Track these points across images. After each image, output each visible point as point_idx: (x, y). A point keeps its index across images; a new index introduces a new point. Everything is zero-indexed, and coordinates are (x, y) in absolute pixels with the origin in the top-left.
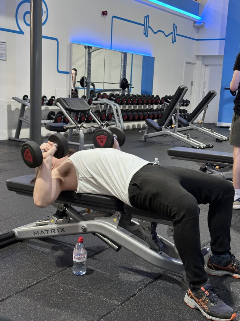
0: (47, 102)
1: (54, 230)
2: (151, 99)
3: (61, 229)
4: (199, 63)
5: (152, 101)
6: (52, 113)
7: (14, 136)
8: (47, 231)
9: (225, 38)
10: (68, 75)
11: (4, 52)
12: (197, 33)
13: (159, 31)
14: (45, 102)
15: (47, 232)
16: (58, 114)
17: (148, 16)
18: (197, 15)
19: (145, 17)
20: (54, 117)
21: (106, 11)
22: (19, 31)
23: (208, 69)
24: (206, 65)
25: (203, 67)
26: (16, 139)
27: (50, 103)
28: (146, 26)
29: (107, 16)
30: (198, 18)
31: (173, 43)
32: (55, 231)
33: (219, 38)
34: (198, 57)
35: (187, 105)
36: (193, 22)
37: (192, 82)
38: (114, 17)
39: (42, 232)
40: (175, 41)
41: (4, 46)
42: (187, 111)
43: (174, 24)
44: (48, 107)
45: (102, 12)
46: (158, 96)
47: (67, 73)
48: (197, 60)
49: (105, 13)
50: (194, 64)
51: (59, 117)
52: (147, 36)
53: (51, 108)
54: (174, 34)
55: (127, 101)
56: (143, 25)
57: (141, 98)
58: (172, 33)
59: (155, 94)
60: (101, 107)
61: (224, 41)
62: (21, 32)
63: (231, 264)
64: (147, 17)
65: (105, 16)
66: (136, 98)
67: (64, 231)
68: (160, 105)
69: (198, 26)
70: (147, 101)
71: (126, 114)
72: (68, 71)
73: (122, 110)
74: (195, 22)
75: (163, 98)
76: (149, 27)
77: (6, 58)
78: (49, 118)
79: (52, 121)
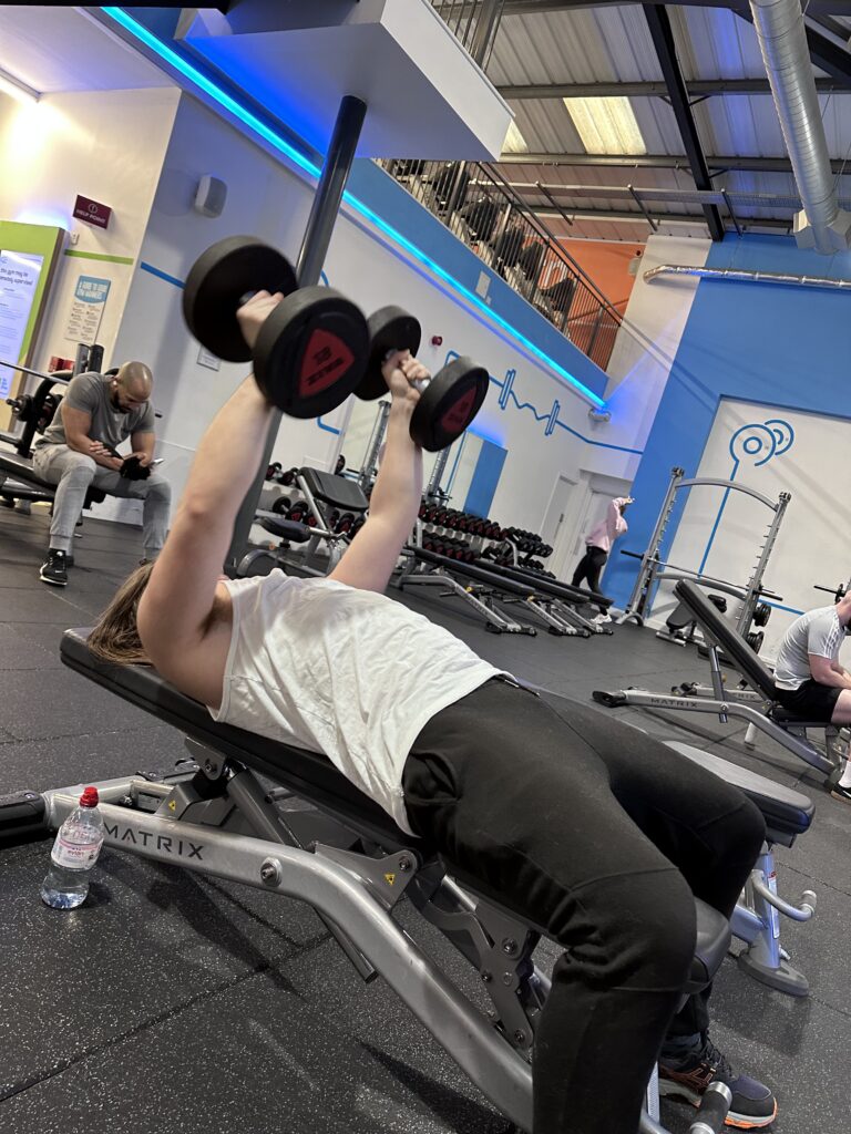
0: (280, 476)
1: (167, 842)
2: (483, 525)
3: (192, 846)
4: (584, 483)
5: (484, 530)
6: (285, 501)
8: (146, 835)
9: (642, 451)
10: (337, 437)
12: (594, 429)
13: (527, 405)
14: (275, 475)
15: (145, 838)
16: (296, 505)
17: (514, 371)
18: (601, 397)
19: (509, 372)
20: (287, 510)
23: (596, 499)
24: (595, 492)
25: (589, 493)
27: (287, 479)
28: (506, 389)
29: (439, 347)
30: (601, 402)
31: (547, 434)
32: (170, 845)
33: (631, 448)
34: (583, 472)
35: (545, 555)
36: (589, 408)
37: (562, 516)
38: (452, 353)
39: (129, 835)
40: (550, 433)
42: (542, 567)
43: (557, 402)
44: (279, 489)
45: (431, 337)
46: (496, 524)
47: (336, 432)
48: (581, 477)
49: (437, 341)
50: (573, 484)
51: (297, 511)
52: (503, 408)
53: (286, 491)
54: (553, 419)
55: (438, 517)
56: (502, 386)
57: (466, 520)
58: (547, 416)
59: (492, 517)
61: (640, 456)
63: (702, 1067)
64: (511, 373)
65: (436, 346)
66: (456, 517)
67: (200, 857)
68: (498, 540)
69: (598, 418)
70: (476, 528)
71: (430, 540)
72: (339, 429)
73: (424, 531)
74: (593, 409)
75: (506, 530)
76: (511, 392)
78: (277, 508)
79: (279, 516)
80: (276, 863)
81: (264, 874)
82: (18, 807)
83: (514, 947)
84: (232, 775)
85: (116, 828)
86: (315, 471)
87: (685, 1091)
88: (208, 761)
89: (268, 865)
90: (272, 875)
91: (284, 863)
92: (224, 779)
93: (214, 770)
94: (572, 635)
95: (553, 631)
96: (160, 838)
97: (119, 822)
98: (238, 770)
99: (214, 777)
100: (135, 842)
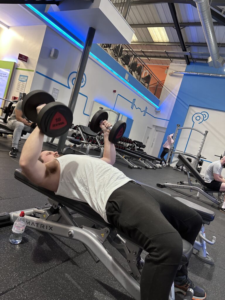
0: (73, 127)
1: (43, 226)
2: (127, 140)
3: (50, 227)
4: (154, 129)
6: (75, 134)
7: (50, 141)
8: (37, 224)
9: (169, 120)
10: (88, 117)
11: (57, 95)
12: (156, 114)
13: (138, 108)
15: (37, 225)
16: (78, 135)
19: (134, 99)
20: (75, 136)
21: (116, 91)
22: (68, 86)
23: (157, 133)
24: (157, 131)
25: (155, 131)
26: (51, 143)
27: (75, 128)
28: (133, 104)
29: (115, 93)
30: (158, 107)
32: (44, 227)
33: (166, 119)
34: (154, 126)
35: (144, 148)
37: (148, 137)
38: (119, 94)
39: (33, 224)
40: (145, 115)
41: (57, 92)
42: (143, 151)
43: (146, 107)
44: (73, 131)
45: (113, 90)
47: (88, 115)
48: (153, 127)
49: (115, 91)
50: (151, 129)
52: (132, 109)
53: (75, 131)
54: (145, 112)
56: (132, 103)
57: (123, 138)
58: (144, 111)
59: (130, 138)
60: (101, 137)
61: (168, 121)
62: (69, 88)
63: (186, 284)
64: (134, 100)
67: (52, 230)
68: (131, 144)
69: (157, 111)
70: (125, 141)
72: (89, 115)
74: (156, 109)
75: (133, 141)
77: (57, 98)
78: (72, 136)
79: (73, 138)
80: (72, 231)
81: (69, 234)
82: (3, 217)
83: (136, 253)
84: (60, 208)
85: (29, 222)
86: (82, 126)
87: (182, 291)
88: (54, 204)
89: (70, 232)
90: (71, 235)
91: (74, 231)
92: (58, 209)
93: (56, 206)
94: (151, 169)
95: (146, 168)
96: (41, 225)
97: (30, 220)
98: (62, 206)
99: (55, 208)
100: (34, 226)
